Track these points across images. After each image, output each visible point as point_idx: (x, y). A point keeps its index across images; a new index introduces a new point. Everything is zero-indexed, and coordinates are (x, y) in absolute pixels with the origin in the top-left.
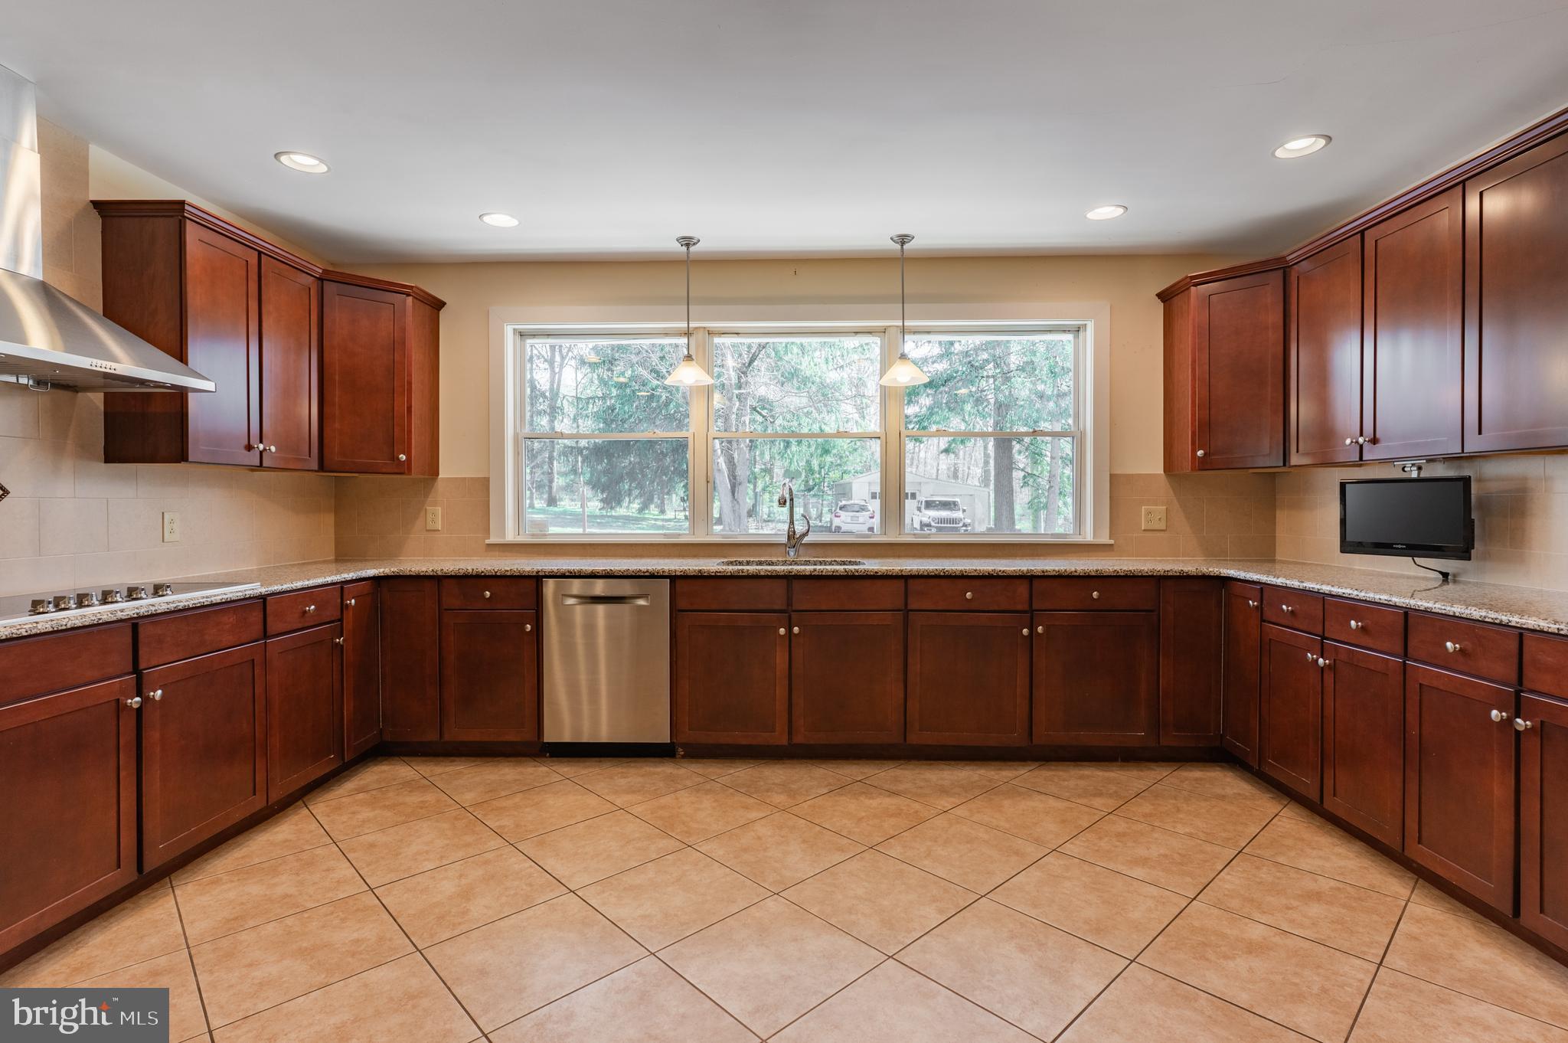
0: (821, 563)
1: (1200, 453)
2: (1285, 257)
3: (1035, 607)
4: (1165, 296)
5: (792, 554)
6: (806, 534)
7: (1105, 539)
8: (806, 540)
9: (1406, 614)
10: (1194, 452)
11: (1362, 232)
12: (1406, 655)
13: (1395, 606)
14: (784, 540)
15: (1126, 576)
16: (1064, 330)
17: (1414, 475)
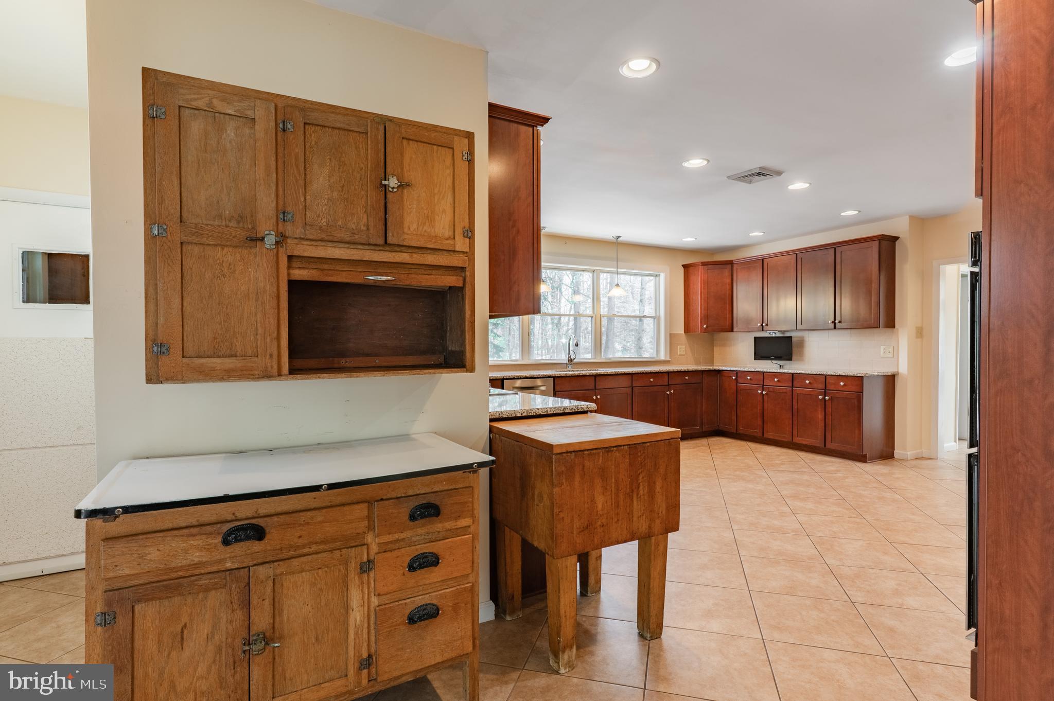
0: (582, 371)
1: (705, 326)
2: (732, 261)
3: (670, 383)
4: (685, 266)
5: (570, 367)
6: (575, 359)
7: (668, 359)
8: (575, 361)
9: (793, 375)
10: (702, 326)
11: (763, 260)
12: (793, 387)
13: (790, 373)
14: (566, 361)
15: (695, 371)
16: (651, 275)
17: (774, 335)
